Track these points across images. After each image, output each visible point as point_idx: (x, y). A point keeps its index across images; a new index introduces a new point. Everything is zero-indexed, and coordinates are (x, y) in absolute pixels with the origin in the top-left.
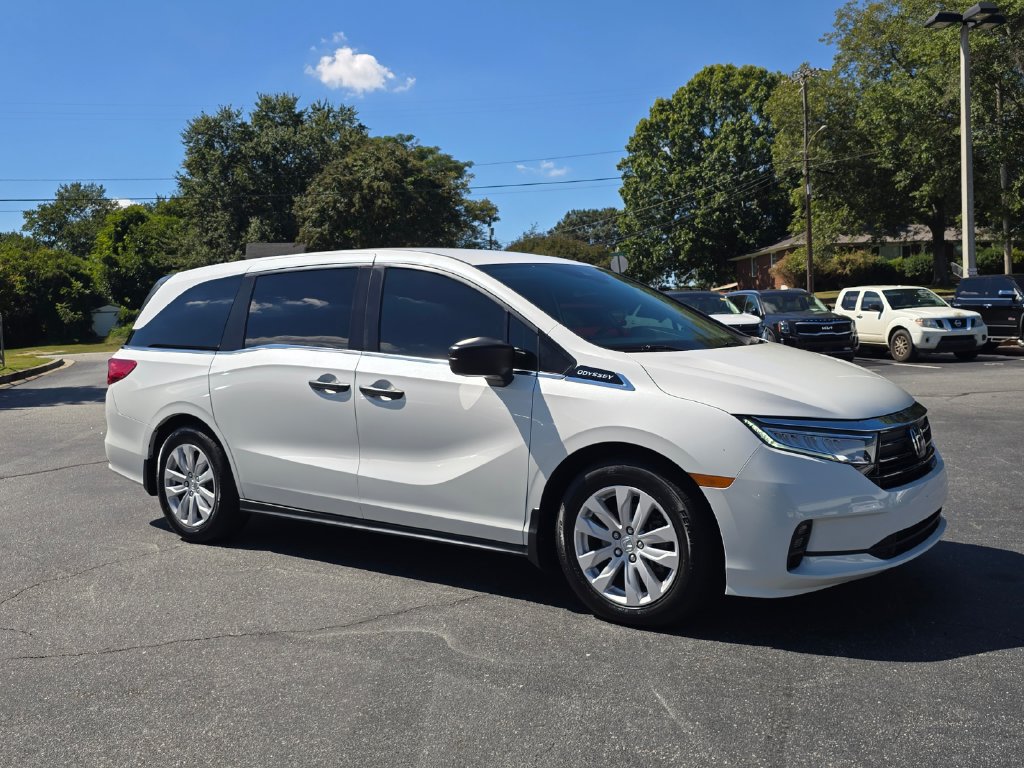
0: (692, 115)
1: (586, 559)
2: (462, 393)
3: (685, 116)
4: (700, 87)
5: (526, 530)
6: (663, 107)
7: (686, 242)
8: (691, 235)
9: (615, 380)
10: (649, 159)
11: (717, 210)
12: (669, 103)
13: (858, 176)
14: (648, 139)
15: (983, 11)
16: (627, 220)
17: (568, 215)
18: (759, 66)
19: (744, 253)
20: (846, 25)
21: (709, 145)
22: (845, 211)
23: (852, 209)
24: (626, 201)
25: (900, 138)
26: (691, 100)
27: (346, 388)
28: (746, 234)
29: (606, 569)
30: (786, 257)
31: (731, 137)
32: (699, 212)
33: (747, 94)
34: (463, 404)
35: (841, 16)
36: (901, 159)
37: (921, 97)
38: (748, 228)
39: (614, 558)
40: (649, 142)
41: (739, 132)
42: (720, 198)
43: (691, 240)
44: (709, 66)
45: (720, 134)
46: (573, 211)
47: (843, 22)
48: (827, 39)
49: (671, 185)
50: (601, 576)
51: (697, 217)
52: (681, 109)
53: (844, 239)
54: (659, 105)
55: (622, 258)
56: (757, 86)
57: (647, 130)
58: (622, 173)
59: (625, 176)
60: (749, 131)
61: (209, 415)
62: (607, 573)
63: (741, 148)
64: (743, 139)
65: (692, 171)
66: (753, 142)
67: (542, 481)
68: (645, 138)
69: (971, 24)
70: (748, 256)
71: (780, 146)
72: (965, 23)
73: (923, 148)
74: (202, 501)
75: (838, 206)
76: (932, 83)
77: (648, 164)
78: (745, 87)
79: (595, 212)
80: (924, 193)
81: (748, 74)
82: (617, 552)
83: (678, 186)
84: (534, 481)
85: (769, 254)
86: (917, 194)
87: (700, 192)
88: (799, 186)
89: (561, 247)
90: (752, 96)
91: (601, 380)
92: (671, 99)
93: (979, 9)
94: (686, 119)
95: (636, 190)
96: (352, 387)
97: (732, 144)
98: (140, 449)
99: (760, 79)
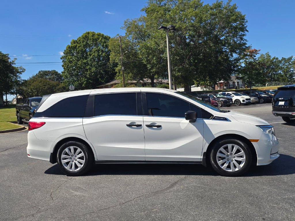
0: (84, 45)
1: (220, 162)
2: (181, 125)
3: (81, 45)
4: (86, 37)
5: (202, 157)
6: (74, 42)
7: (84, 81)
8: (86, 79)
9: (225, 119)
10: (71, 57)
11: (93, 72)
12: (76, 41)
13: (133, 65)
14: (70, 51)
15: (172, 27)
16: (65, 74)
17: (40, 72)
18: (102, 33)
19: (101, 85)
20: (127, 25)
21: (90, 54)
22: (131, 74)
23: (132, 74)
24: (64, 68)
25: (148, 56)
26: (83, 41)
27: (141, 125)
28: (101, 79)
29: (225, 164)
30: (114, 86)
31: (96, 52)
32: (88, 73)
33: (99, 40)
34: (182, 128)
35: (126, 22)
36: (149, 61)
37: (154, 46)
38: (102, 78)
39: (227, 161)
40: (71, 52)
41: (98, 51)
42: (93, 69)
43: (86, 81)
44: (88, 32)
45: (93, 51)
46: (41, 71)
47: (126, 24)
48: (122, 28)
49: (79, 65)
50: (224, 166)
51: (87, 74)
52: (80, 43)
53: (130, 82)
54: (73, 41)
55: (72, 86)
56: (102, 39)
57: (70, 48)
58: (62, 60)
59: (63, 61)
60: (101, 51)
61: (84, 137)
62: (226, 165)
63: (99, 55)
64: (99, 53)
65: (85, 61)
66: (102, 54)
67: (207, 145)
68: (69, 51)
69: (168, 30)
70: (102, 85)
71: (112, 56)
72: (167, 29)
73: (154, 59)
74: (78, 163)
75: (129, 73)
76: (156, 43)
77: (71, 58)
78: (99, 38)
79: (49, 71)
80: (154, 71)
81: (99, 35)
82: (228, 160)
83: (81, 65)
84: (204, 146)
85: (108, 85)
86: (152, 71)
87: (88, 67)
88: (118, 67)
89: (44, 82)
90: (101, 41)
91: (222, 119)
92: (77, 40)
93: (171, 26)
94: (82, 46)
95: (68, 65)
96: (143, 125)
97: (96, 54)
98: (50, 149)
99: (102, 36)
